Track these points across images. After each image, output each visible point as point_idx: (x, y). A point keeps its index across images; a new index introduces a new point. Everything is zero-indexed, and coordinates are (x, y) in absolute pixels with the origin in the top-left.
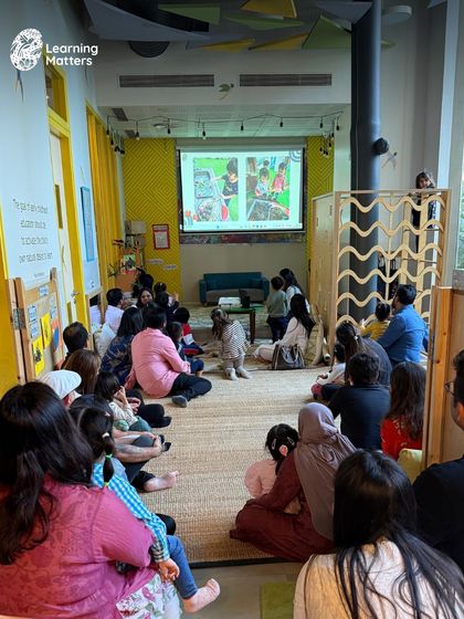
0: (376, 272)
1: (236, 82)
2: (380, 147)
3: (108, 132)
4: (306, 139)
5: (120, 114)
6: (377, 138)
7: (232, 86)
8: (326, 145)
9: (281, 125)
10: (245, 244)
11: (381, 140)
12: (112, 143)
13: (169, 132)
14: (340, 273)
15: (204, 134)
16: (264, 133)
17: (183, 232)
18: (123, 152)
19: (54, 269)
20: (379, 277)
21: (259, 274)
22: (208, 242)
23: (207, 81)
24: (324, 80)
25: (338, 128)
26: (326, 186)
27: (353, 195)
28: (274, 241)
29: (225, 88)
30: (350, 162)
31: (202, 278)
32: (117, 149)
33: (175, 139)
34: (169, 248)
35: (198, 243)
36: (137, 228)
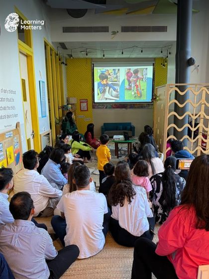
0: (187, 125)
1: (120, 30)
2: (191, 62)
3: (57, 55)
4: (155, 59)
5: (63, 46)
6: (189, 57)
7: (118, 32)
8: (164, 62)
9: (142, 51)
10: (123, 109)
11: (191, 58)
12: (60, 60)
13: (87, 55)
14: (168, 125)
15: (104, 56)
16: (134, 56)
17: (94, 103)
18: (66, 65)
19: (19, 123)
20: (188, 128)
21: (130, 123)
22: (106, 108)
23: (105, 29)
24: (163, 29)
25: (170, 53)
26: (164, 81)
27: (176, 86)
28: (138, 108)
29: (114, 33)
30: (175, 70)
31: (103, 125)
32: (63, 63)
33: (92, 59)
34: (87, 110)
35: (101, 108)
36: (72, 101)
